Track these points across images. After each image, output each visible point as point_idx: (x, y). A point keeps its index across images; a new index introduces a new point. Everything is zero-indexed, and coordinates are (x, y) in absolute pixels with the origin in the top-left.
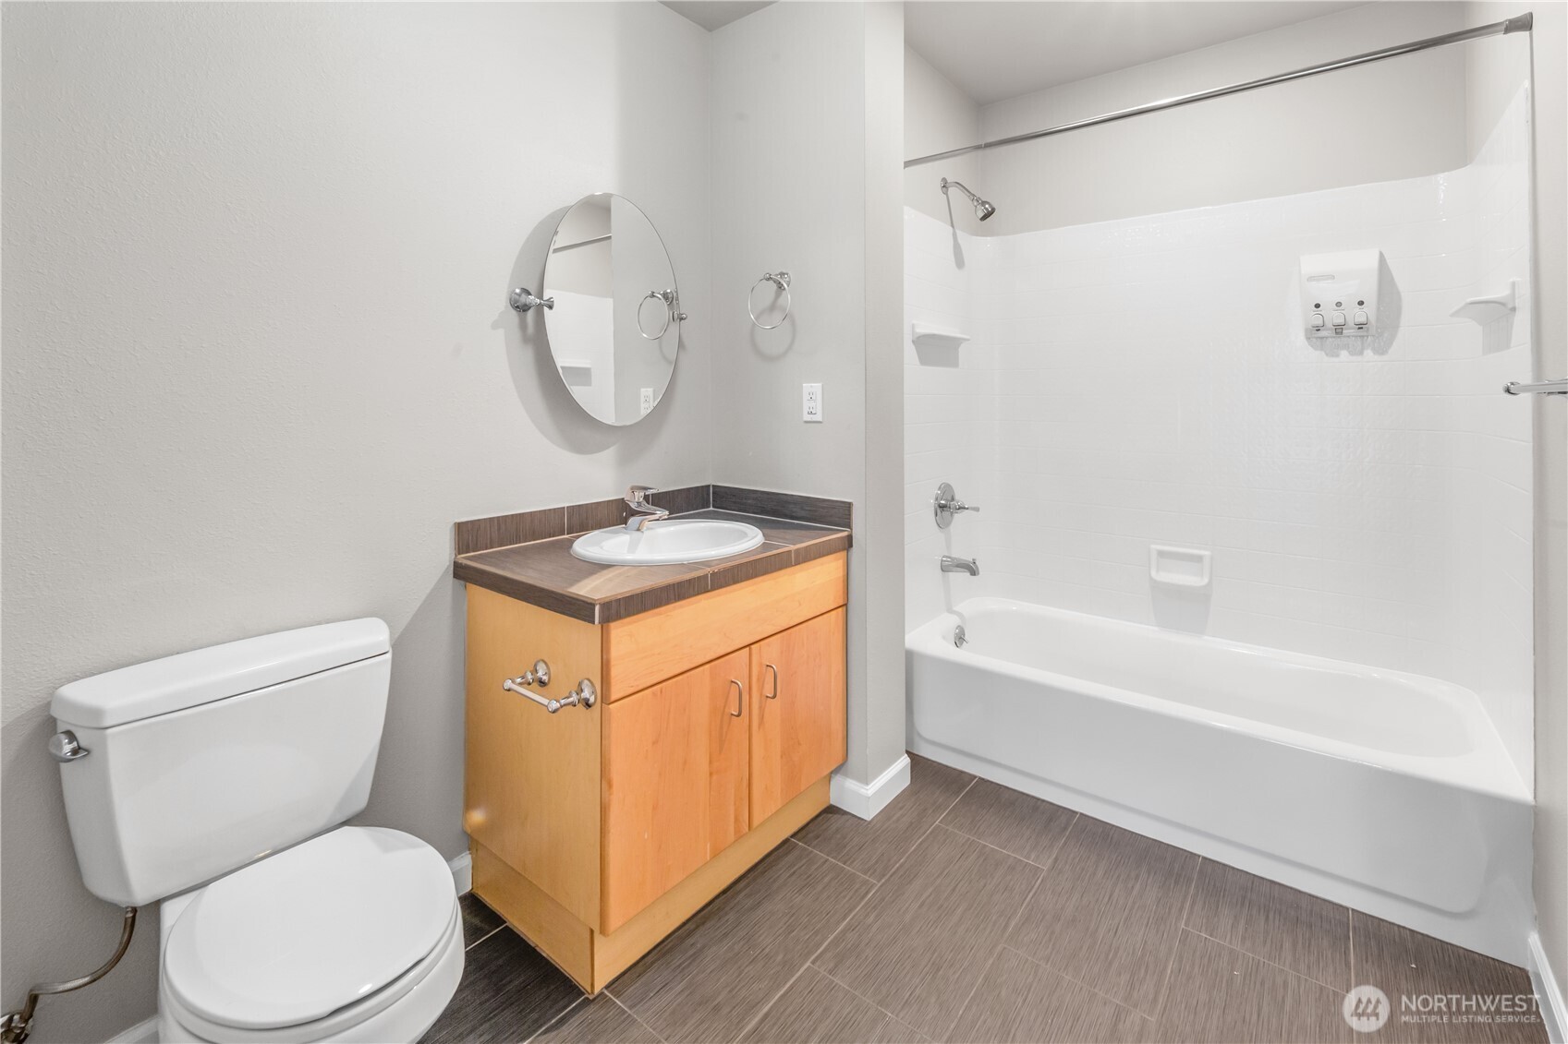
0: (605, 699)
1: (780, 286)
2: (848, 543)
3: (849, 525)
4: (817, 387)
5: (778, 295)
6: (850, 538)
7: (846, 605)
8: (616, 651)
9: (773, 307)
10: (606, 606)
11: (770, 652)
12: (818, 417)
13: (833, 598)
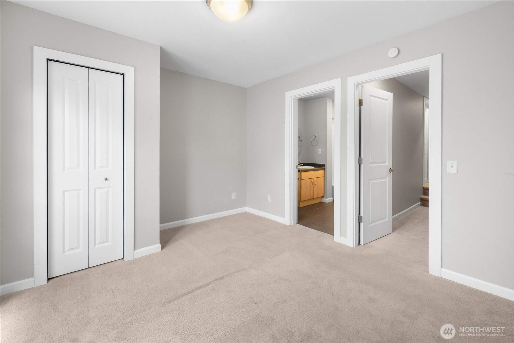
0: (301, 179)
1: (315, 137)
2: (324, 169)
3: (325, 167)
4: (321, 150)
5: (315, 138)
6: (325, 168)
7: (324, 177)
8: (302, 175)
9: (314, 139)
10: (301, 170)
11: (315, 179)
12: (321, 154)
13: (322, 175)
